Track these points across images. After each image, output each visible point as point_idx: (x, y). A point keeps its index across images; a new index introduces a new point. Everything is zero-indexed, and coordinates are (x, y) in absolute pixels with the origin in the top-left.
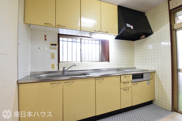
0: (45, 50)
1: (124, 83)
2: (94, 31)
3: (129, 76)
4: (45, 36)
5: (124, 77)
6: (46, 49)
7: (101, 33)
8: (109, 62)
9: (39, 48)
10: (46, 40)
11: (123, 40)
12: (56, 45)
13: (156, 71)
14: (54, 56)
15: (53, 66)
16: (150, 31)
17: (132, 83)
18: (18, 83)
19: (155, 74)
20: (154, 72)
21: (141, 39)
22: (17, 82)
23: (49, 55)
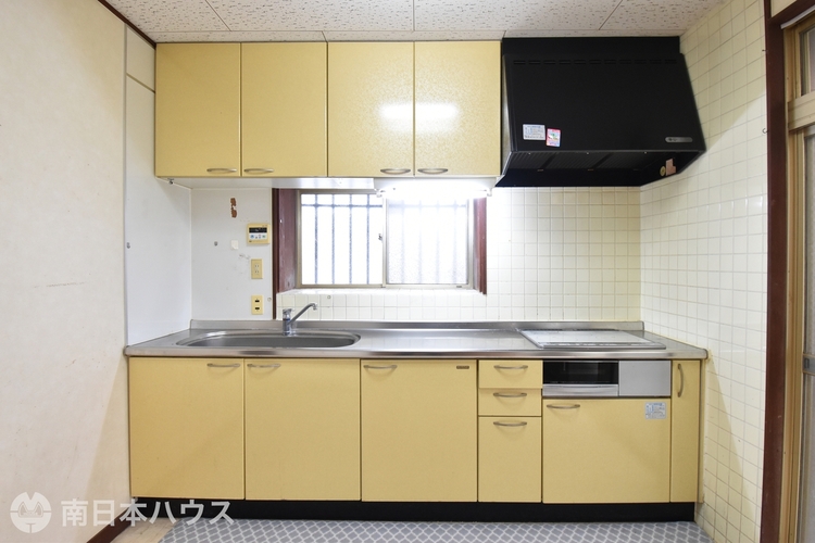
0: (233, 249)
1: (496, 395)
2: (383, 171)
3: (526, 367)
4: (233, 202)
5: (497, 367)
6: (235, 245)
7: (416, 178)
8: (485, 293)
9: (216, 244)
10: (234, 214)
11: (566, 189)
12: (264, 230)
13: (713, 353)
14: (258, 269)
15: (257, 305)
16: (678, 140)
17: (543, 398)
18: (128, 356)
19: (707, 368)
20: (701, 360)
21: (665, 176)
22: (124, 351)
23: (246, 267)
